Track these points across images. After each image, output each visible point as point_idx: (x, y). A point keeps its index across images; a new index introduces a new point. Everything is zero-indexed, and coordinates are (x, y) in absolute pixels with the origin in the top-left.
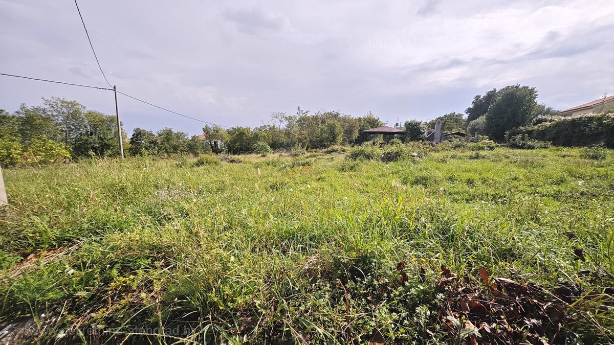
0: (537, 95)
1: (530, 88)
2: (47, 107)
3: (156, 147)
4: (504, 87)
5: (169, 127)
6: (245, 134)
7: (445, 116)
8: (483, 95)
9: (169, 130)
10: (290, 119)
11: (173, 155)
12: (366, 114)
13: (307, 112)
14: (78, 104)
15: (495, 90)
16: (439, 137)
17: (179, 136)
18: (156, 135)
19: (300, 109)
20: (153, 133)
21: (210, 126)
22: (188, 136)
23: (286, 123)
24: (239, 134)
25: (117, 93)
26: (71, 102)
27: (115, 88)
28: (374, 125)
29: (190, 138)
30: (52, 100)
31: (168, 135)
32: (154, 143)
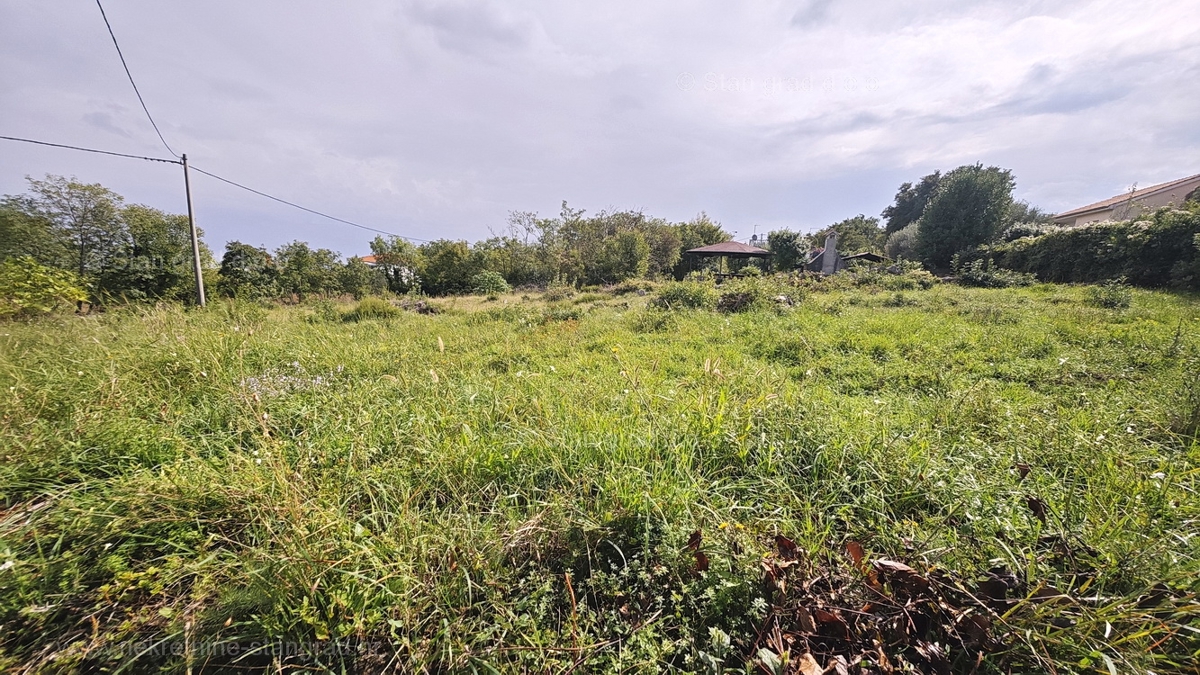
0: (1014, 184)
1: (1001, 171)
2: (38, 197)
3: (275, 281)
4: (955, 167)
5: (301, 241)
6: (456, 255)
7: (845, 221)
8: (915, 182)
9: (302, 246)
10: (546, 225)
11: (310, 297)
12: (695, 218)
13: (580, 212)
14: (105, 191)
15: (938, 174)
16: (833, 264)
17: (321, 258)
18: (274, 255)
19: (567, 206)
20: (268, 252)
21: (385, 238)
22: (340, 258)
23: (539, 233)
24: (445, 255)
25: (189, 169)
26: (89, 187)
27: (184, 158)
28: (711, 238)
29: (346, 263)
30: (48, 181)
31: (299, 255)
32: (270, 272)
